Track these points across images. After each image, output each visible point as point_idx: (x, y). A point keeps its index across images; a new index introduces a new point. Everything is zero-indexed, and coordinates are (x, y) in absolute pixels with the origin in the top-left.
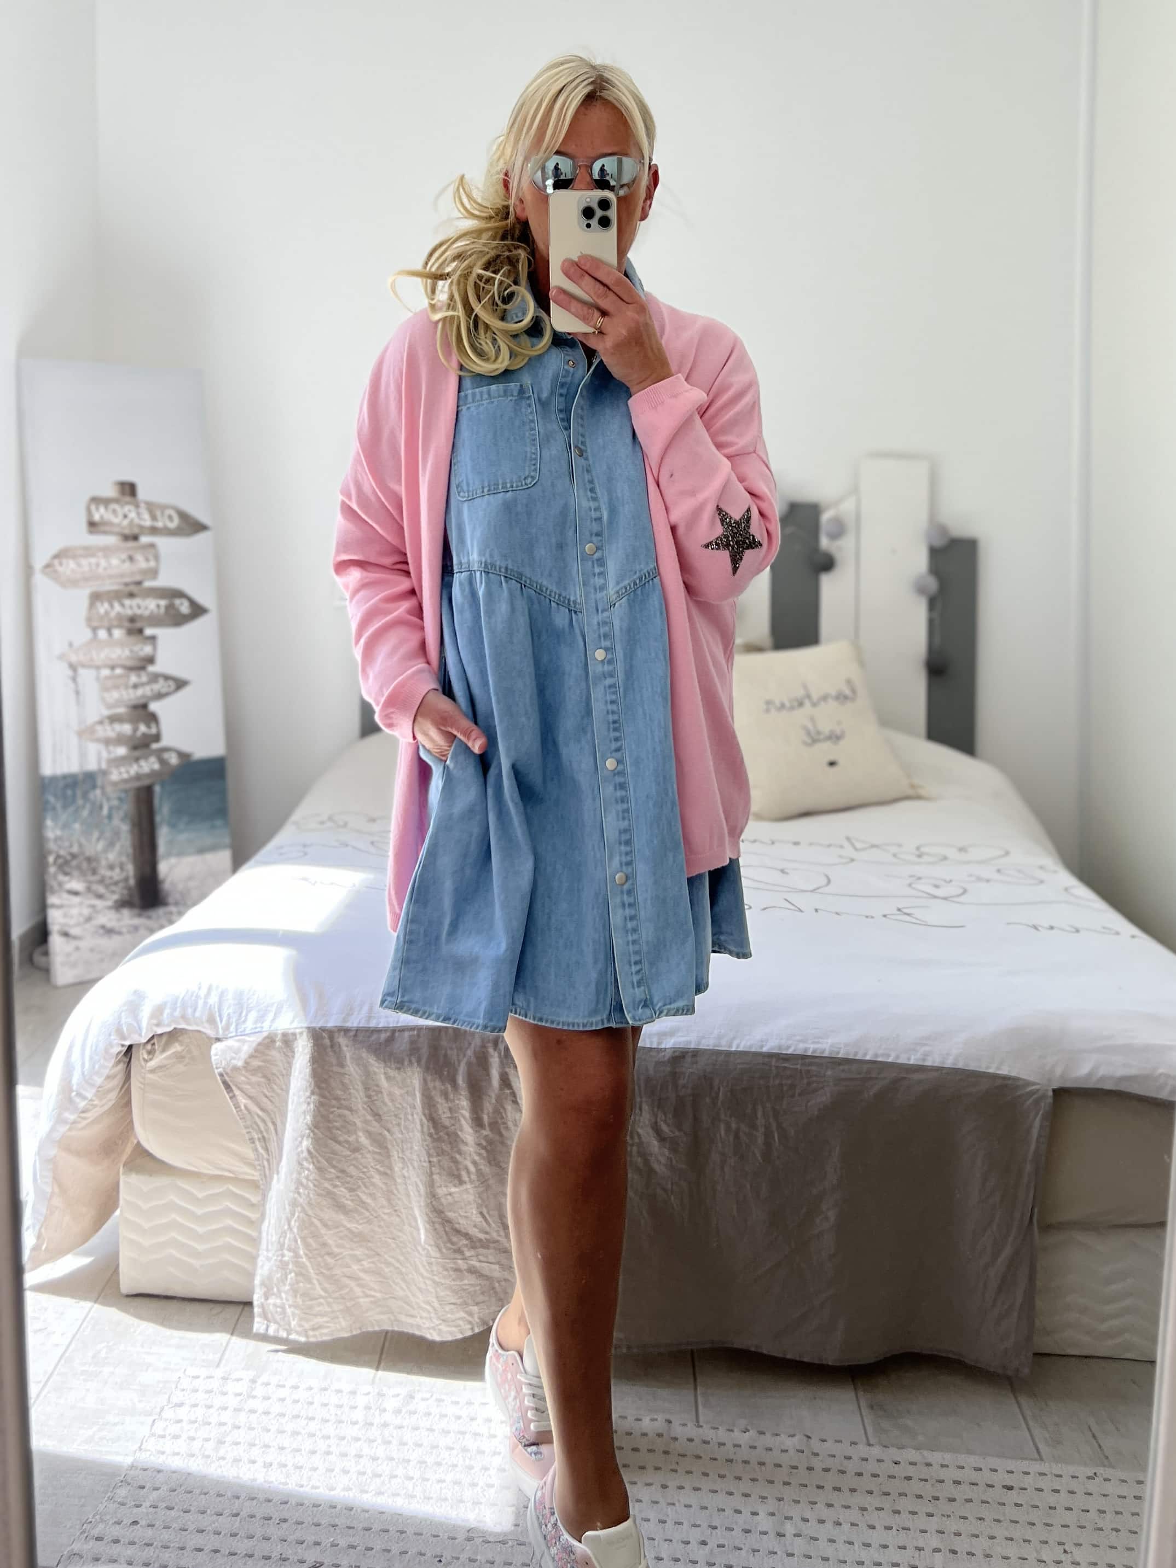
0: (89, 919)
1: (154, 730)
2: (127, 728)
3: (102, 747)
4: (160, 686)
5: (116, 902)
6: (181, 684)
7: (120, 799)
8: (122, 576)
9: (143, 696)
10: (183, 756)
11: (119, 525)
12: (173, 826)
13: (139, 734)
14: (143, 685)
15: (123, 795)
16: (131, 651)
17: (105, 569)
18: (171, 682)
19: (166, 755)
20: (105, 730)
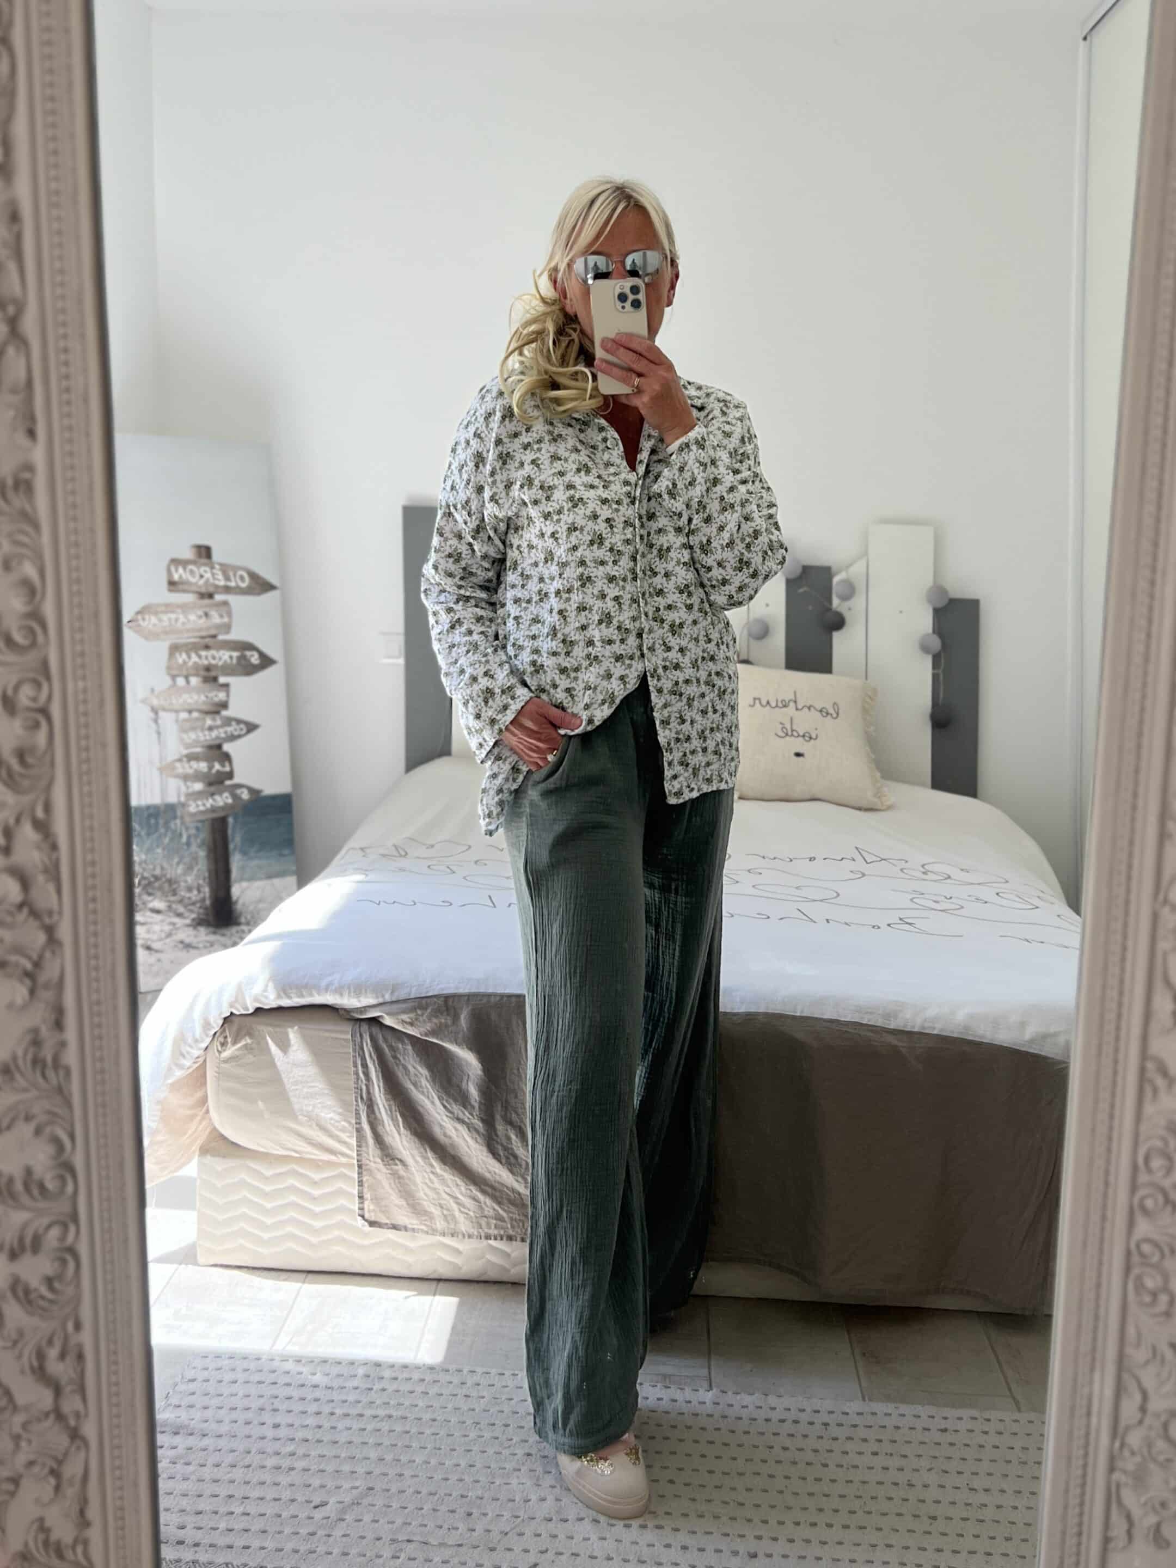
0: (169, 935)
1: (227, 769)
2: (203, 766)
3: (181, 783)
4: (232, 729)
5: (193, 920)
6: (251, 727)
7: (197, 829)
8: (200, 630)
9: (217, 738)
10: (254, 792)
11: (196, 584)
12: (244, 853)
13: (214, 771)
14: (217, 727)
15: (200, 825)
16: (207, 697)
17: (183, 624)
18: (242, 726)
19: (238, 791)
20: (183, 768)
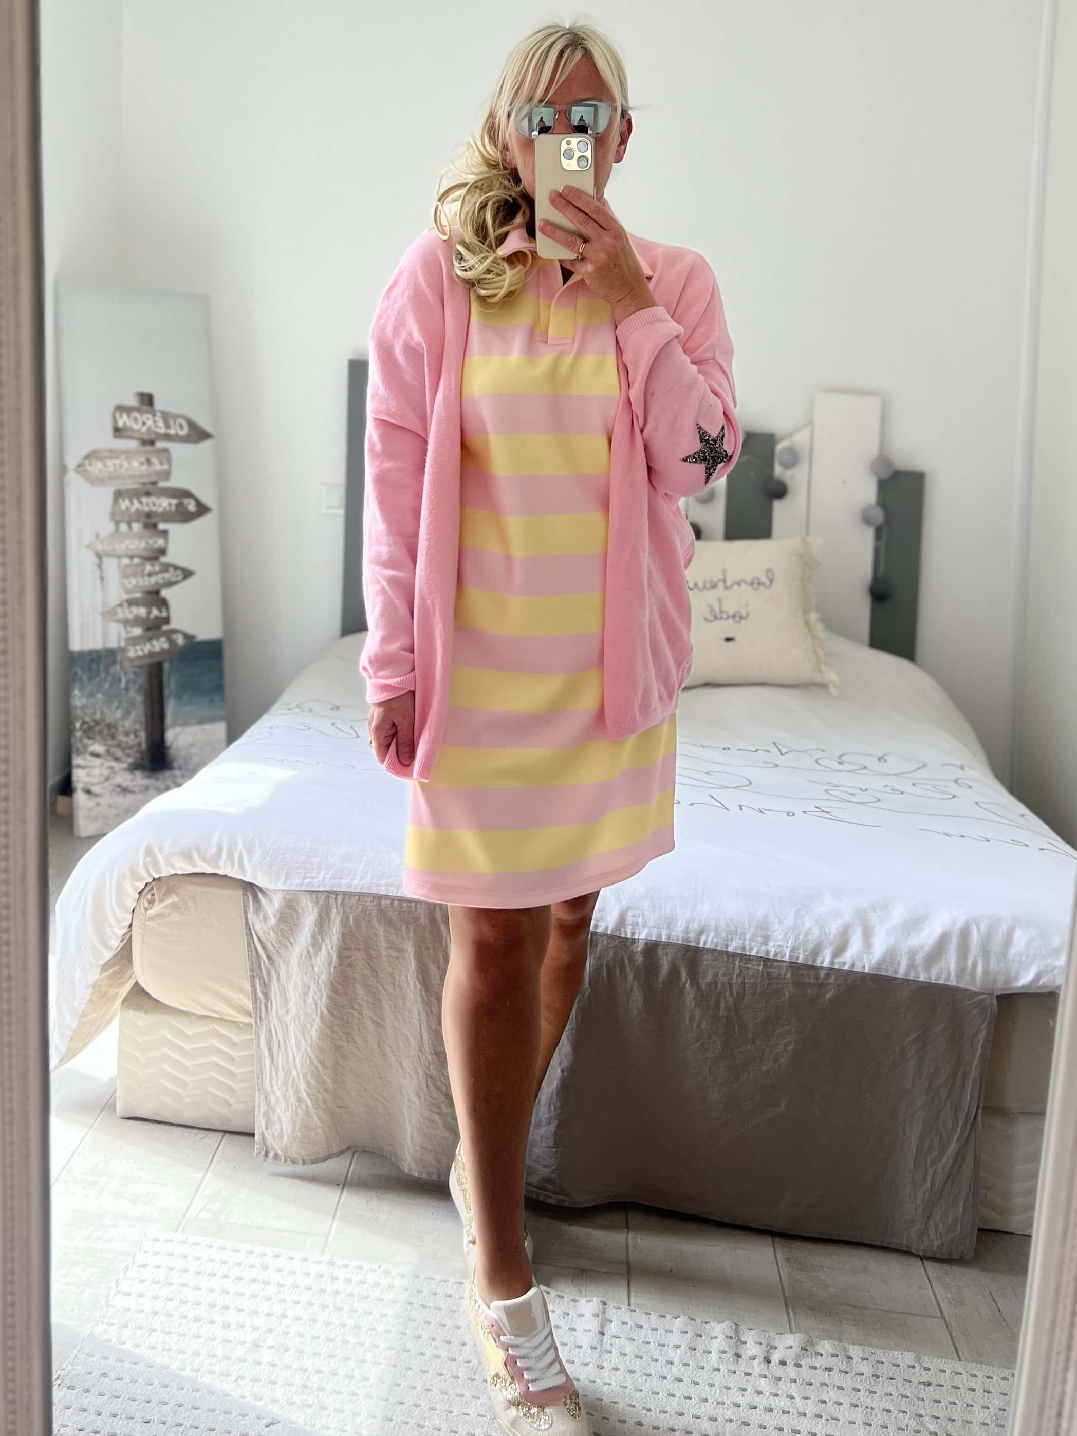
0: (108, 779)
1: (164, 614)
2: (142, 611)
3: (122, 628)
4: (169, 575)
5: (130, 764)
6: (187, 574)
7: (135, 673)
8: (141, 476)
9: (157, 584)
10: (188, 637)
11: (139, 431)
12: (179, 698)
13: (152, 616)
14: (156, 573)
15: (138, 670)
16: (147, 543)
17: (127, 469)
18: (179, 572)
19: (174, 636)
20: (124, 612)
